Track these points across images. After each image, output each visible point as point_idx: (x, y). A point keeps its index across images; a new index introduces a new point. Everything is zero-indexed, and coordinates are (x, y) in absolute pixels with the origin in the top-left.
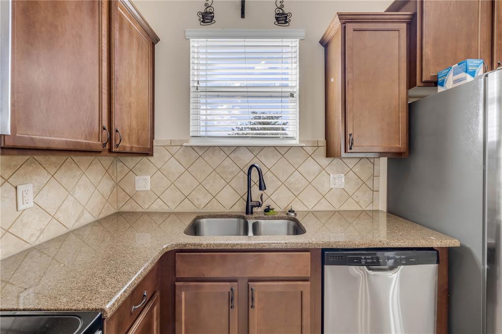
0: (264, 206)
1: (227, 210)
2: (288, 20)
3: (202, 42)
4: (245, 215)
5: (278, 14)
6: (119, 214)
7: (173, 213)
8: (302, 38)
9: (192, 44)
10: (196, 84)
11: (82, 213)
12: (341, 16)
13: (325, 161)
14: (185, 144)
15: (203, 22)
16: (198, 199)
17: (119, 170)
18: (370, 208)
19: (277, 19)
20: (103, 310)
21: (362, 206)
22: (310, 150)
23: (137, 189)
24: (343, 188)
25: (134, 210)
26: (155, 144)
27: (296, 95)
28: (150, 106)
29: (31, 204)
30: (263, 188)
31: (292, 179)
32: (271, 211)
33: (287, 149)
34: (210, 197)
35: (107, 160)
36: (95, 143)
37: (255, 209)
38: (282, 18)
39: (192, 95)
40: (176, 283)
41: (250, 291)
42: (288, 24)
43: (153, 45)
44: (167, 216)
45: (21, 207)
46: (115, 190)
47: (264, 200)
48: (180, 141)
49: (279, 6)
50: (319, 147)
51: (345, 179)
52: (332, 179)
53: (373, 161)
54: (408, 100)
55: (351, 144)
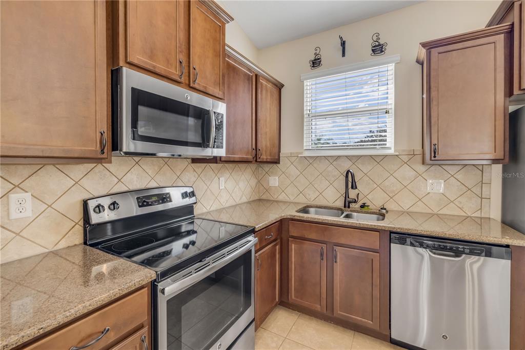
0: (360, 203)
1: (330, 204)
2: (383, 50)
3: (313, 81)
4: (343, 208)
5: (374, 47)
6: (260, 200)
7: (293, 203)
8: (397, 62)
9: (305, 84)
10: (308, 112)
11: (242, 196)
12: (424, 45)
13: (421, 168)
14: (299, 156)
15: (313, 67)
16: (309, 195)
17: (260, 172)
18: (478, 214)
19: (373, 51)
20: (255, 227)
21: (466, 212)
22: (405, 158)
23: (270, 185)
24: (443, 193)
25: (269, 199)
26: (281, 155)
27: (392, 112)
28: (278, 131)
29: (223, 187)
30: (355, 187)
31: (387, 183)
32: (366, 207)
33: (382, 157)
34: (317, 193)
35: (253, 166)
36: (250, 157)
37: (351, 205)
38: (378, 49)
39: (305, 120)
40: (290, 239)
41: (334, 252)
42: (384, 53)
43: (280, 90)
44: (288, 204)
45: (221, 188)
46: (258, 185)
47: (359, 198)
48: (297, 153)
49: (375, 39)
50: (415, 155)
51: (444, 185)
52: (428, 184)
53: (481, 168)
54: (506, 109)
55: (435, 153)
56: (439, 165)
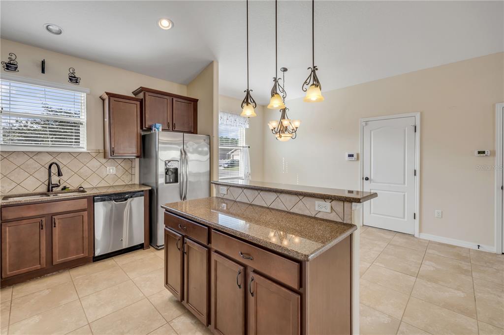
1: (31, 192)
2: (78, 81)
4: (47, 192)
5: (71, 77)
8: (88, 93)
12: (108, 94)
13: (103, 161)
15: (6, 69)
18: (130, 183)
19: (70, 79)
21: (126, 183)
22: (94, 155)
24: (115, 174)
27: (85, 124)
30: (61, 175)
31: (82, 171)
32: (67, 189)
33: (77, 154)
34: (14, 185)
37: (54, 189)
38: (74, 80)
41: (53, 220)
42: (78, 83)
47: (61, 184)
49: (72, 72)
50: (99, 153)
51: (116, 169)
52: (108, 169)
53: (131, 160)
54: (141, 134)
55: (113, 152)
56: (113, 159)
